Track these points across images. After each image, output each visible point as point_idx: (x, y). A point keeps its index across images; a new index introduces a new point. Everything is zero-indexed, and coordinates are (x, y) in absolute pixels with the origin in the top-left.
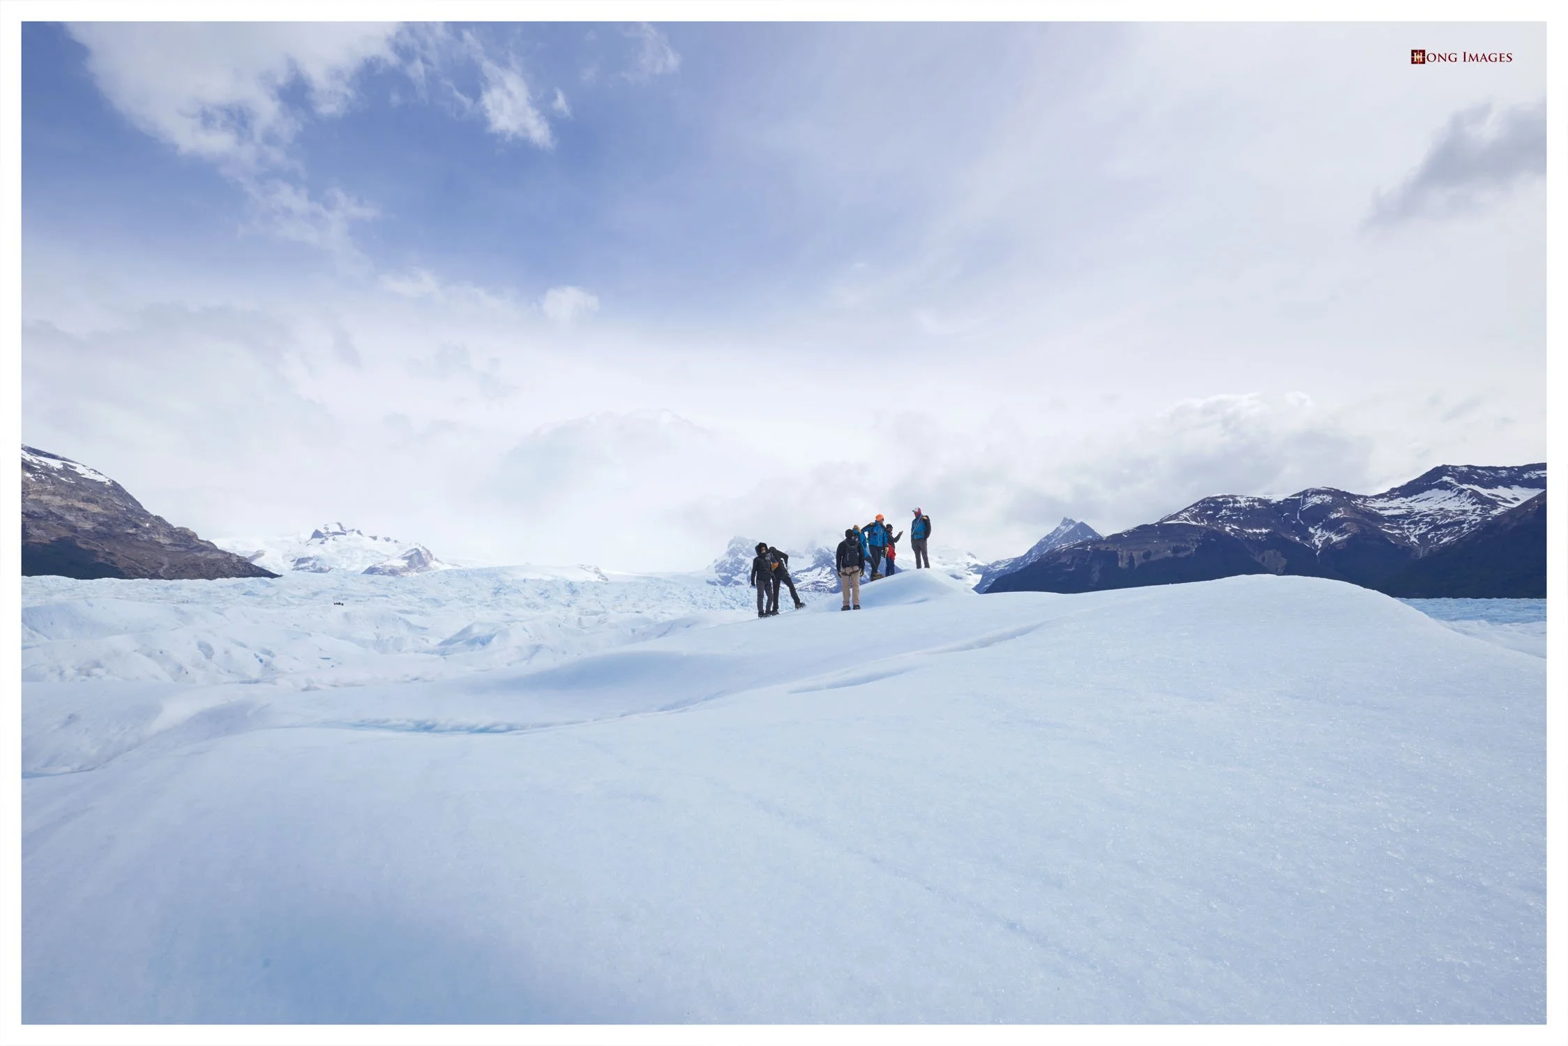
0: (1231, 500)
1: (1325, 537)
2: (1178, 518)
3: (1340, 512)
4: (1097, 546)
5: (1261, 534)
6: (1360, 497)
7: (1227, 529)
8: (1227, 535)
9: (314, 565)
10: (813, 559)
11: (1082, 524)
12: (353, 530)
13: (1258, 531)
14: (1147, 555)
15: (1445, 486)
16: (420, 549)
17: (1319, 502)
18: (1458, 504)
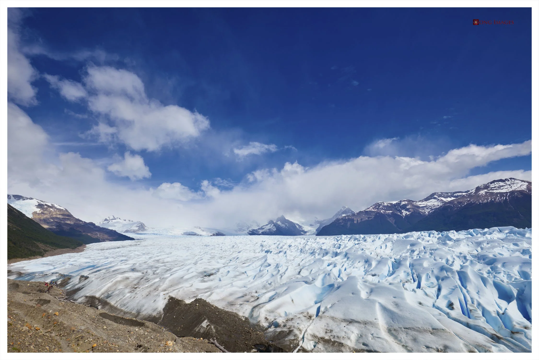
0: (383, 203)
1: (406, 213)
2: (369, 209)
3: (409, 206)
4: (349, 217)
6: (415, 201)
7: (382, 211)
8: (382, 213)
11: (348, 208)
12: (118, 218)
13: (389, 212)
14: (361, 219)
15: (435, 198)
16: (141, 223)
17: (404, 203)
18: (437, 203)
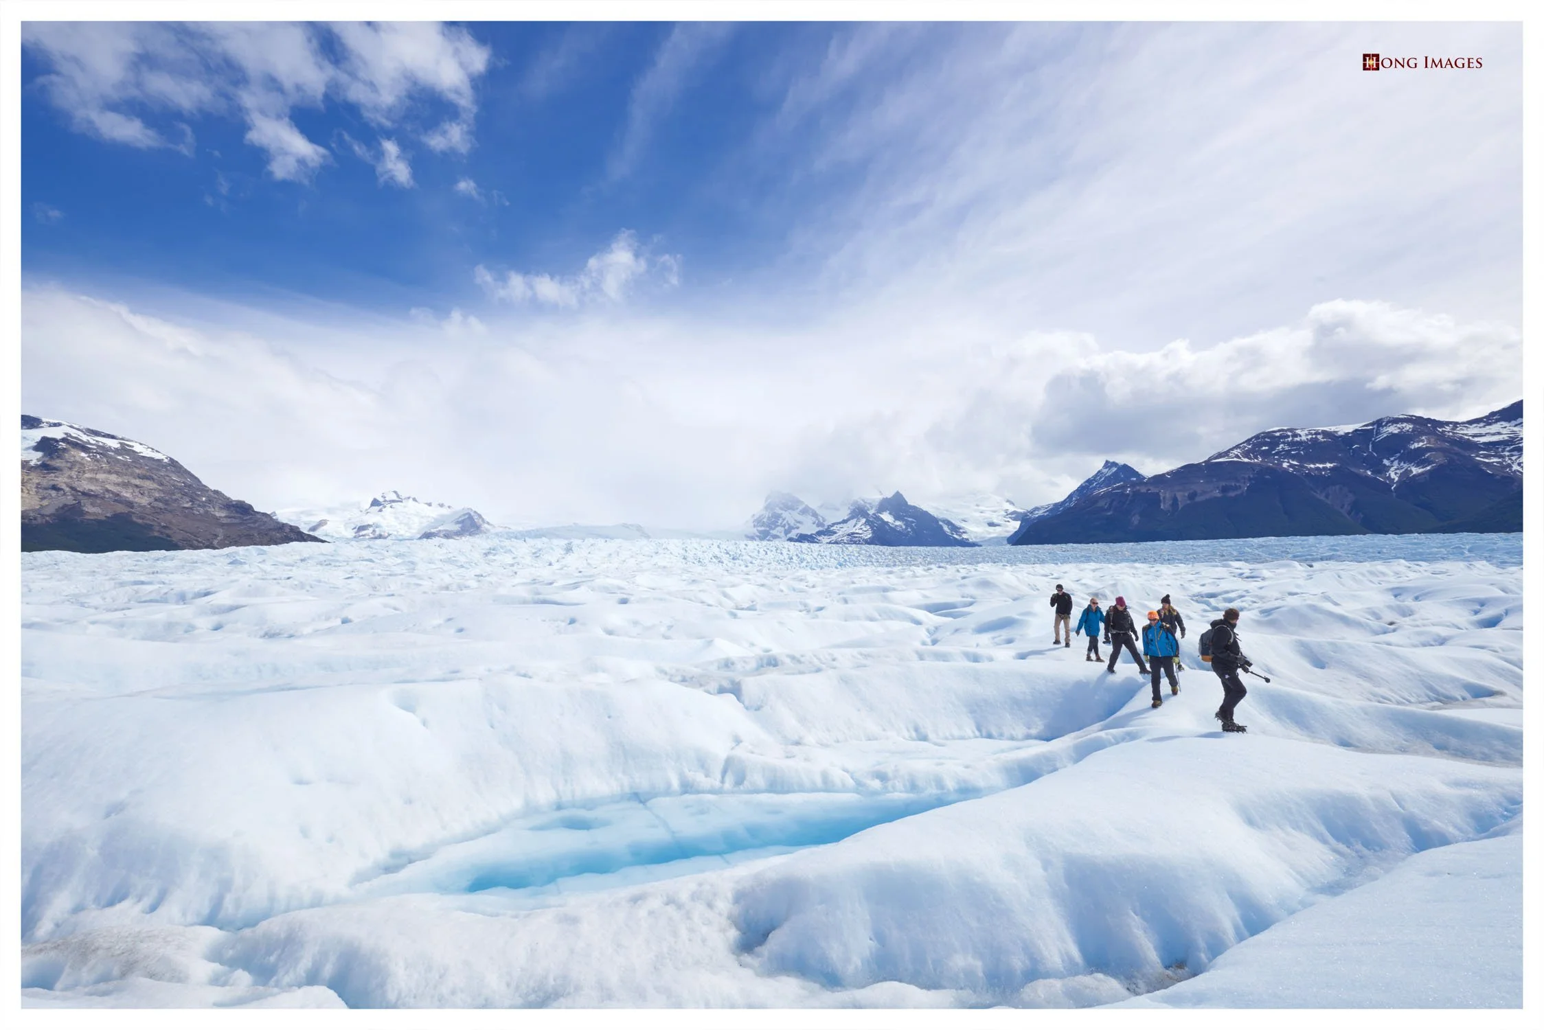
0: (1289, 434)
1: (1403, 470)
2: (1228, 455)
3: (1423, 441)
4: (1138, 488)
5: (1325, 469)
6: (1448, 423)
7: (1285, 465)
8: (1285, 471)
9: (374, 531)
10: (849, 512)
11: (1125, 466)
12: (409, 498)
13: (1321, 466)
14: (1192, 496)
16: (472, 514)
17: (1396, 432)
